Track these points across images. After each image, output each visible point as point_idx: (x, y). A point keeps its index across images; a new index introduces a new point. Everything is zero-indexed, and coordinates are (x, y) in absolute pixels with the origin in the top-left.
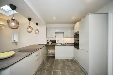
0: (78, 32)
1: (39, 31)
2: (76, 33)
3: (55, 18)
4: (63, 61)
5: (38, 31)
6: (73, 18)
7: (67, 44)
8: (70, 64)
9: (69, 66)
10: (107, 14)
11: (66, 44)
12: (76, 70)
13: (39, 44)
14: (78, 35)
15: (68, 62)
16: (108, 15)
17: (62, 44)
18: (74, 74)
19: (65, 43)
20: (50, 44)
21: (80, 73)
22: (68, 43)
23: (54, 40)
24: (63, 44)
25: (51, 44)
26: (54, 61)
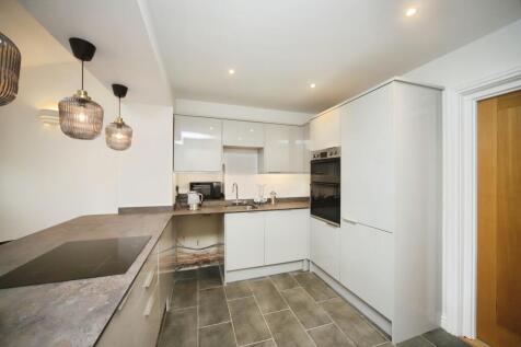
0: (336, 150)
1: (130, 135)
2: (324, 154)
3: (232, 72)
4: (267, 285)
5: (124, 129)
6: (313, 86)
7: (278, 201)
8: (301, 294)
9: (300, 306)
10: (441, 90)
11: (269, 201)
12: (336, 316)
13: (122, 211)
14: (337, 161)
15: (291, 287)
16: (444, 96)
17: (253, 206)
18: (335, 339)
19: (267, 196)
20: (194, 208)
21: (356, 326)
22: (279, 196)
23: (211, 184)
24: (260, 204)
25: (200, 205)
26: (221, 295)
